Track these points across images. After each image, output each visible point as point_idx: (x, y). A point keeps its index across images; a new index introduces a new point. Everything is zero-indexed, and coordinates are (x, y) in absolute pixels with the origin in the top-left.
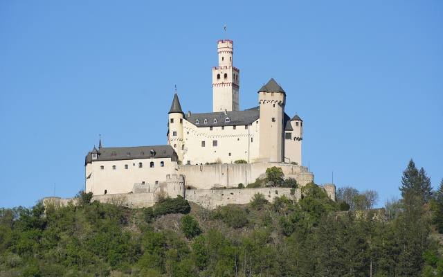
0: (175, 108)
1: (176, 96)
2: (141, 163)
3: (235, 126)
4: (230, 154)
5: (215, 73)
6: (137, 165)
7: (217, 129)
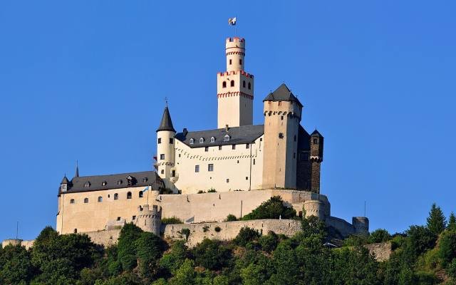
0: (163, 125)
1: (167, 110)
2: (116, 195)
3: (234, 145)
4: (228, 181)
5: (220, 80)
6: (112, 197)
7: (213, 150)
